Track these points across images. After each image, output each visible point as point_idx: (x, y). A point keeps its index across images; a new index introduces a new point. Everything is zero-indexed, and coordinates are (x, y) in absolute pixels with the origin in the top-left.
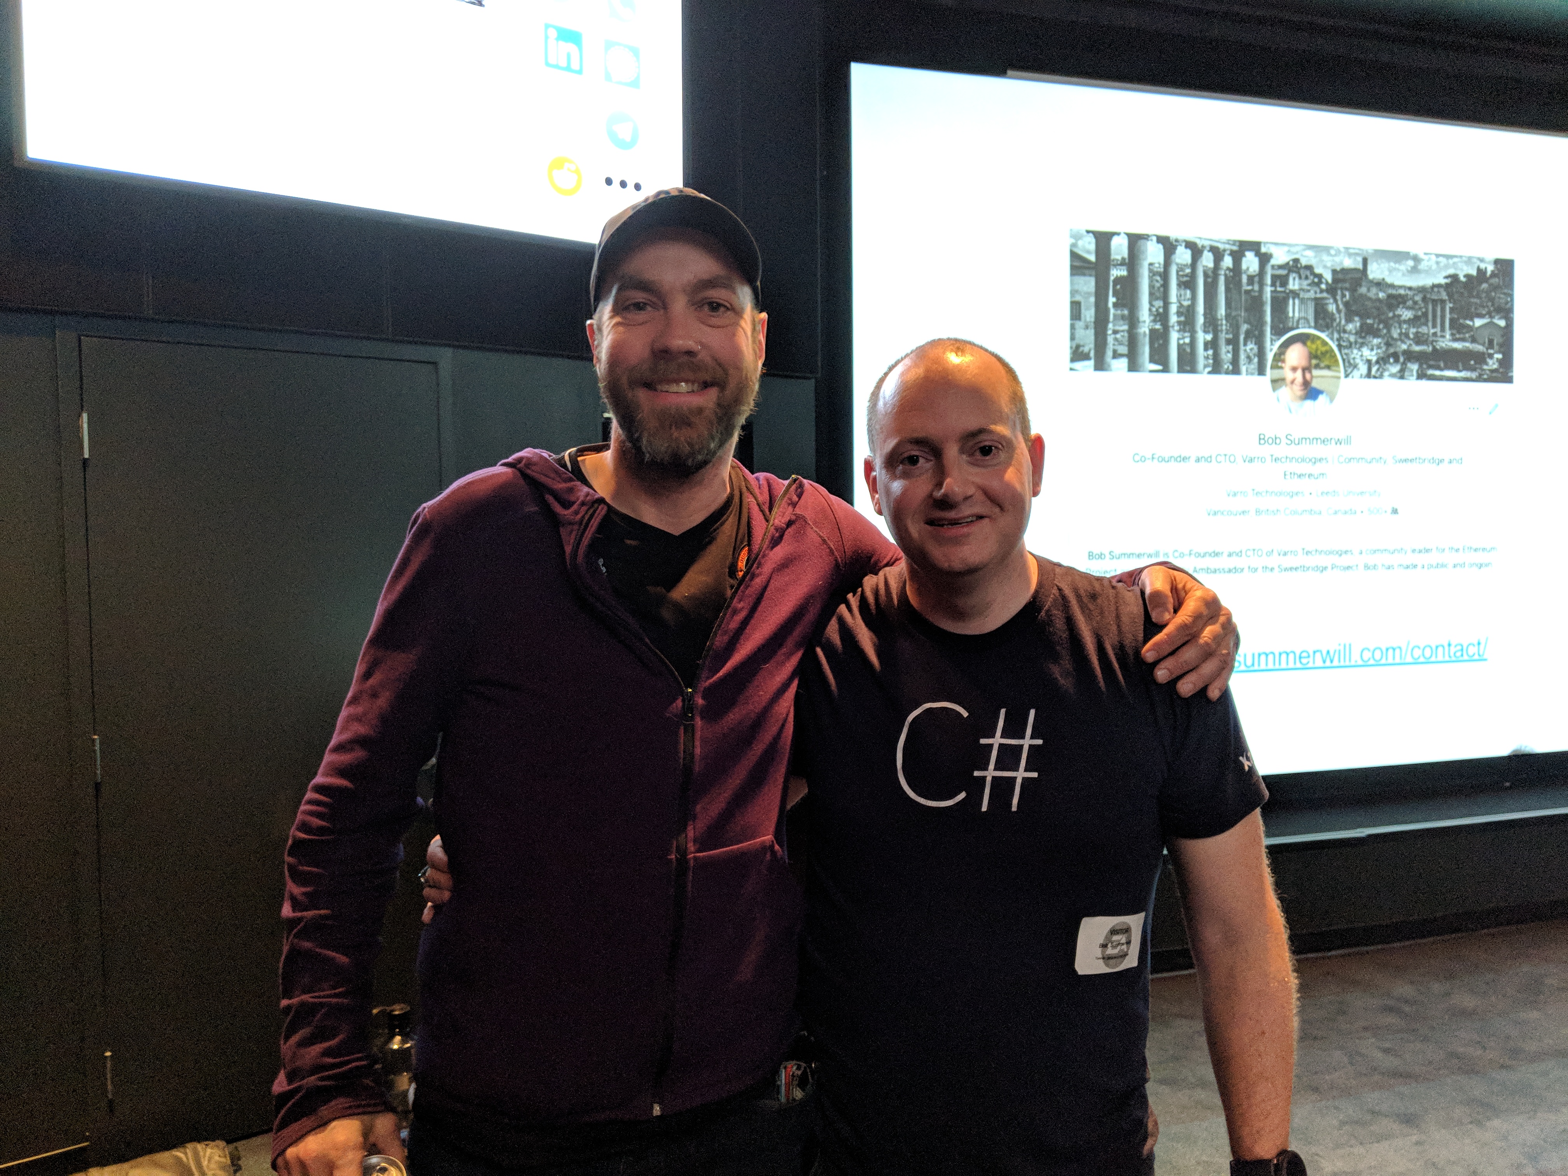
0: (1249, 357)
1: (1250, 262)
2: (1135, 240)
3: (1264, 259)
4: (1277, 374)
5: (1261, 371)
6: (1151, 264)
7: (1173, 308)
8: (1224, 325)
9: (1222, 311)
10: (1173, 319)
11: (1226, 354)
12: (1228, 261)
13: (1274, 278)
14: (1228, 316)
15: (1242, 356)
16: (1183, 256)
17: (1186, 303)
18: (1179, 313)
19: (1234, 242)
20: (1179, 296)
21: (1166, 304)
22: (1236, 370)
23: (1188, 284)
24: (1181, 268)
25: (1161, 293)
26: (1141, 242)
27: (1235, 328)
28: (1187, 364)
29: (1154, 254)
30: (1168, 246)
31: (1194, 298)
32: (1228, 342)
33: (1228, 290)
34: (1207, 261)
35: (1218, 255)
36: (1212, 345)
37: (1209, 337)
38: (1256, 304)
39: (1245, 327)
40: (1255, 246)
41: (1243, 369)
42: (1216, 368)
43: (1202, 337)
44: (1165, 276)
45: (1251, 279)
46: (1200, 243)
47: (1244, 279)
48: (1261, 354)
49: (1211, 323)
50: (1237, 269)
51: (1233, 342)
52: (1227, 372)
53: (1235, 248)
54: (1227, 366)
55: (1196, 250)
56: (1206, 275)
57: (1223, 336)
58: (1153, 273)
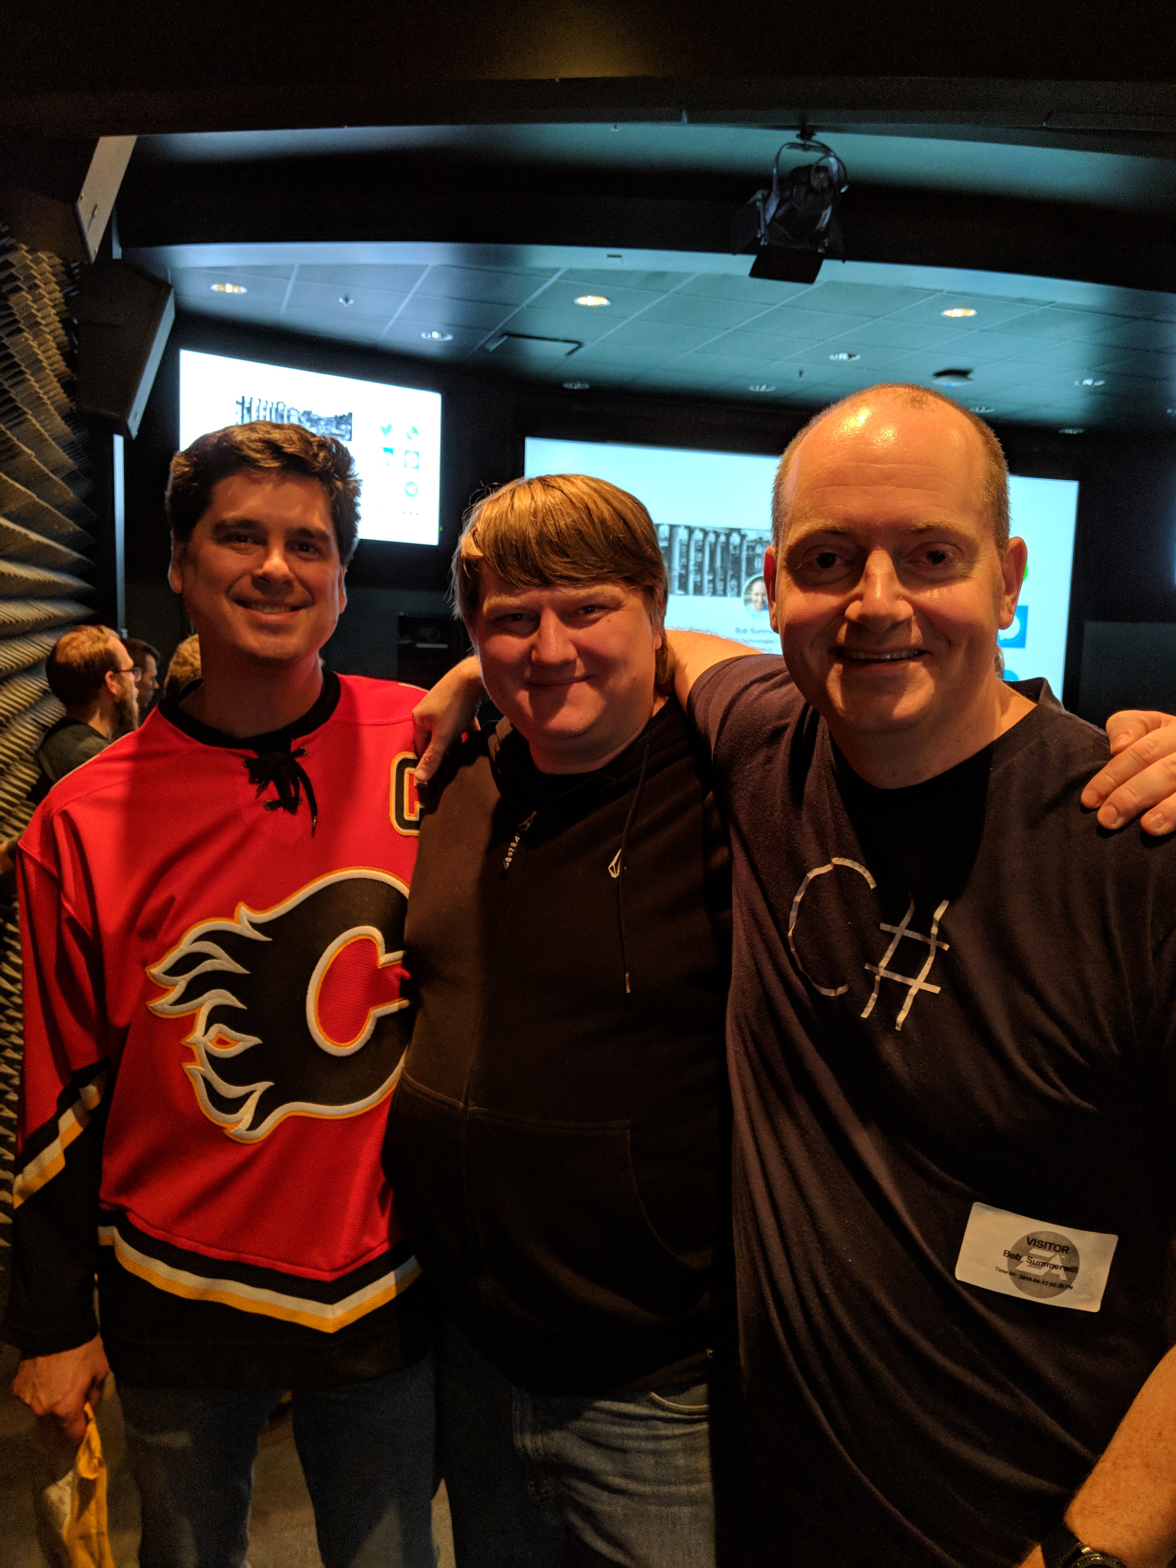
0: (732, 589)
1: (735, 539)
2: (672, 528)
3: (743, 537)
4: (748, 597)
5: (739, 594)
6: (681, 540)
7: (692, 563)
8: (719, 571)
9: (718, 563)
10: (692, 568)
11: (720, 586)
12: (723, 538)
13: (748, 547)
14: (722, 567)
15: (729, 588)
16: (698, 535)
17: (699, 560)
18: (695, 565)
19: (726, 529)
20: (695, 557)
21: (688, 560)
22: (725, 594)
23: (701, 550)
24: (697, 542)
25: (686, 555)
26: (675, 529)
27: (725, 573)
28: (698, 590)
29: (682, 534)
30: (691, 530)
31: (703, 557)
32: (721, 580)
33: (722, 553)
34: (711, 538)
35: (717, 535)
36: (713, 581)
37: (711, 577)
38: (737, 560)
39: (730, 573)
40: (738, 531)
41: (729, 594)
42: (714, 593)
43: (707, 577)
44: (688, 546)
45: (735, 548)
46: (707, 529)
47: (731, 547)
48: (739, 587)
49: (712, 570)
50: (727, 543)
51: (724, 580)
52: (720, 595)
53: (727, 532)
54: (720, 591)
55: (706, 533)
56: (710, 546)
57: (719, 576)
58: (681, 544)
